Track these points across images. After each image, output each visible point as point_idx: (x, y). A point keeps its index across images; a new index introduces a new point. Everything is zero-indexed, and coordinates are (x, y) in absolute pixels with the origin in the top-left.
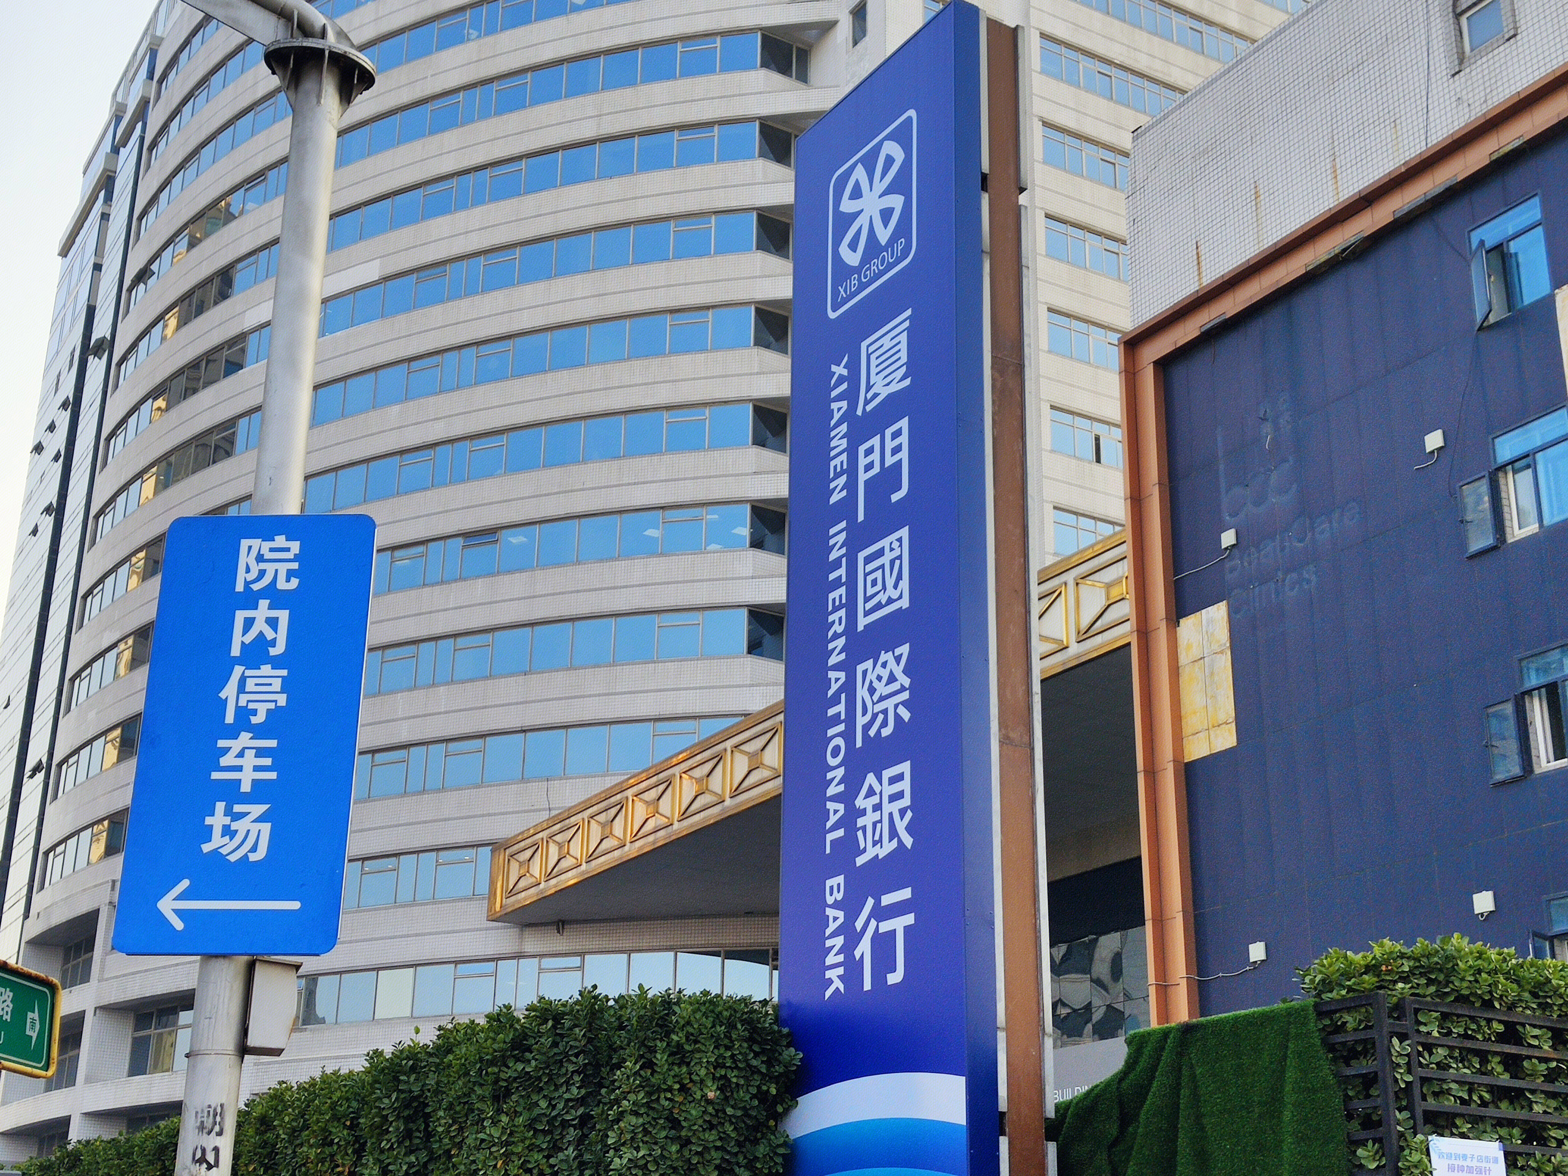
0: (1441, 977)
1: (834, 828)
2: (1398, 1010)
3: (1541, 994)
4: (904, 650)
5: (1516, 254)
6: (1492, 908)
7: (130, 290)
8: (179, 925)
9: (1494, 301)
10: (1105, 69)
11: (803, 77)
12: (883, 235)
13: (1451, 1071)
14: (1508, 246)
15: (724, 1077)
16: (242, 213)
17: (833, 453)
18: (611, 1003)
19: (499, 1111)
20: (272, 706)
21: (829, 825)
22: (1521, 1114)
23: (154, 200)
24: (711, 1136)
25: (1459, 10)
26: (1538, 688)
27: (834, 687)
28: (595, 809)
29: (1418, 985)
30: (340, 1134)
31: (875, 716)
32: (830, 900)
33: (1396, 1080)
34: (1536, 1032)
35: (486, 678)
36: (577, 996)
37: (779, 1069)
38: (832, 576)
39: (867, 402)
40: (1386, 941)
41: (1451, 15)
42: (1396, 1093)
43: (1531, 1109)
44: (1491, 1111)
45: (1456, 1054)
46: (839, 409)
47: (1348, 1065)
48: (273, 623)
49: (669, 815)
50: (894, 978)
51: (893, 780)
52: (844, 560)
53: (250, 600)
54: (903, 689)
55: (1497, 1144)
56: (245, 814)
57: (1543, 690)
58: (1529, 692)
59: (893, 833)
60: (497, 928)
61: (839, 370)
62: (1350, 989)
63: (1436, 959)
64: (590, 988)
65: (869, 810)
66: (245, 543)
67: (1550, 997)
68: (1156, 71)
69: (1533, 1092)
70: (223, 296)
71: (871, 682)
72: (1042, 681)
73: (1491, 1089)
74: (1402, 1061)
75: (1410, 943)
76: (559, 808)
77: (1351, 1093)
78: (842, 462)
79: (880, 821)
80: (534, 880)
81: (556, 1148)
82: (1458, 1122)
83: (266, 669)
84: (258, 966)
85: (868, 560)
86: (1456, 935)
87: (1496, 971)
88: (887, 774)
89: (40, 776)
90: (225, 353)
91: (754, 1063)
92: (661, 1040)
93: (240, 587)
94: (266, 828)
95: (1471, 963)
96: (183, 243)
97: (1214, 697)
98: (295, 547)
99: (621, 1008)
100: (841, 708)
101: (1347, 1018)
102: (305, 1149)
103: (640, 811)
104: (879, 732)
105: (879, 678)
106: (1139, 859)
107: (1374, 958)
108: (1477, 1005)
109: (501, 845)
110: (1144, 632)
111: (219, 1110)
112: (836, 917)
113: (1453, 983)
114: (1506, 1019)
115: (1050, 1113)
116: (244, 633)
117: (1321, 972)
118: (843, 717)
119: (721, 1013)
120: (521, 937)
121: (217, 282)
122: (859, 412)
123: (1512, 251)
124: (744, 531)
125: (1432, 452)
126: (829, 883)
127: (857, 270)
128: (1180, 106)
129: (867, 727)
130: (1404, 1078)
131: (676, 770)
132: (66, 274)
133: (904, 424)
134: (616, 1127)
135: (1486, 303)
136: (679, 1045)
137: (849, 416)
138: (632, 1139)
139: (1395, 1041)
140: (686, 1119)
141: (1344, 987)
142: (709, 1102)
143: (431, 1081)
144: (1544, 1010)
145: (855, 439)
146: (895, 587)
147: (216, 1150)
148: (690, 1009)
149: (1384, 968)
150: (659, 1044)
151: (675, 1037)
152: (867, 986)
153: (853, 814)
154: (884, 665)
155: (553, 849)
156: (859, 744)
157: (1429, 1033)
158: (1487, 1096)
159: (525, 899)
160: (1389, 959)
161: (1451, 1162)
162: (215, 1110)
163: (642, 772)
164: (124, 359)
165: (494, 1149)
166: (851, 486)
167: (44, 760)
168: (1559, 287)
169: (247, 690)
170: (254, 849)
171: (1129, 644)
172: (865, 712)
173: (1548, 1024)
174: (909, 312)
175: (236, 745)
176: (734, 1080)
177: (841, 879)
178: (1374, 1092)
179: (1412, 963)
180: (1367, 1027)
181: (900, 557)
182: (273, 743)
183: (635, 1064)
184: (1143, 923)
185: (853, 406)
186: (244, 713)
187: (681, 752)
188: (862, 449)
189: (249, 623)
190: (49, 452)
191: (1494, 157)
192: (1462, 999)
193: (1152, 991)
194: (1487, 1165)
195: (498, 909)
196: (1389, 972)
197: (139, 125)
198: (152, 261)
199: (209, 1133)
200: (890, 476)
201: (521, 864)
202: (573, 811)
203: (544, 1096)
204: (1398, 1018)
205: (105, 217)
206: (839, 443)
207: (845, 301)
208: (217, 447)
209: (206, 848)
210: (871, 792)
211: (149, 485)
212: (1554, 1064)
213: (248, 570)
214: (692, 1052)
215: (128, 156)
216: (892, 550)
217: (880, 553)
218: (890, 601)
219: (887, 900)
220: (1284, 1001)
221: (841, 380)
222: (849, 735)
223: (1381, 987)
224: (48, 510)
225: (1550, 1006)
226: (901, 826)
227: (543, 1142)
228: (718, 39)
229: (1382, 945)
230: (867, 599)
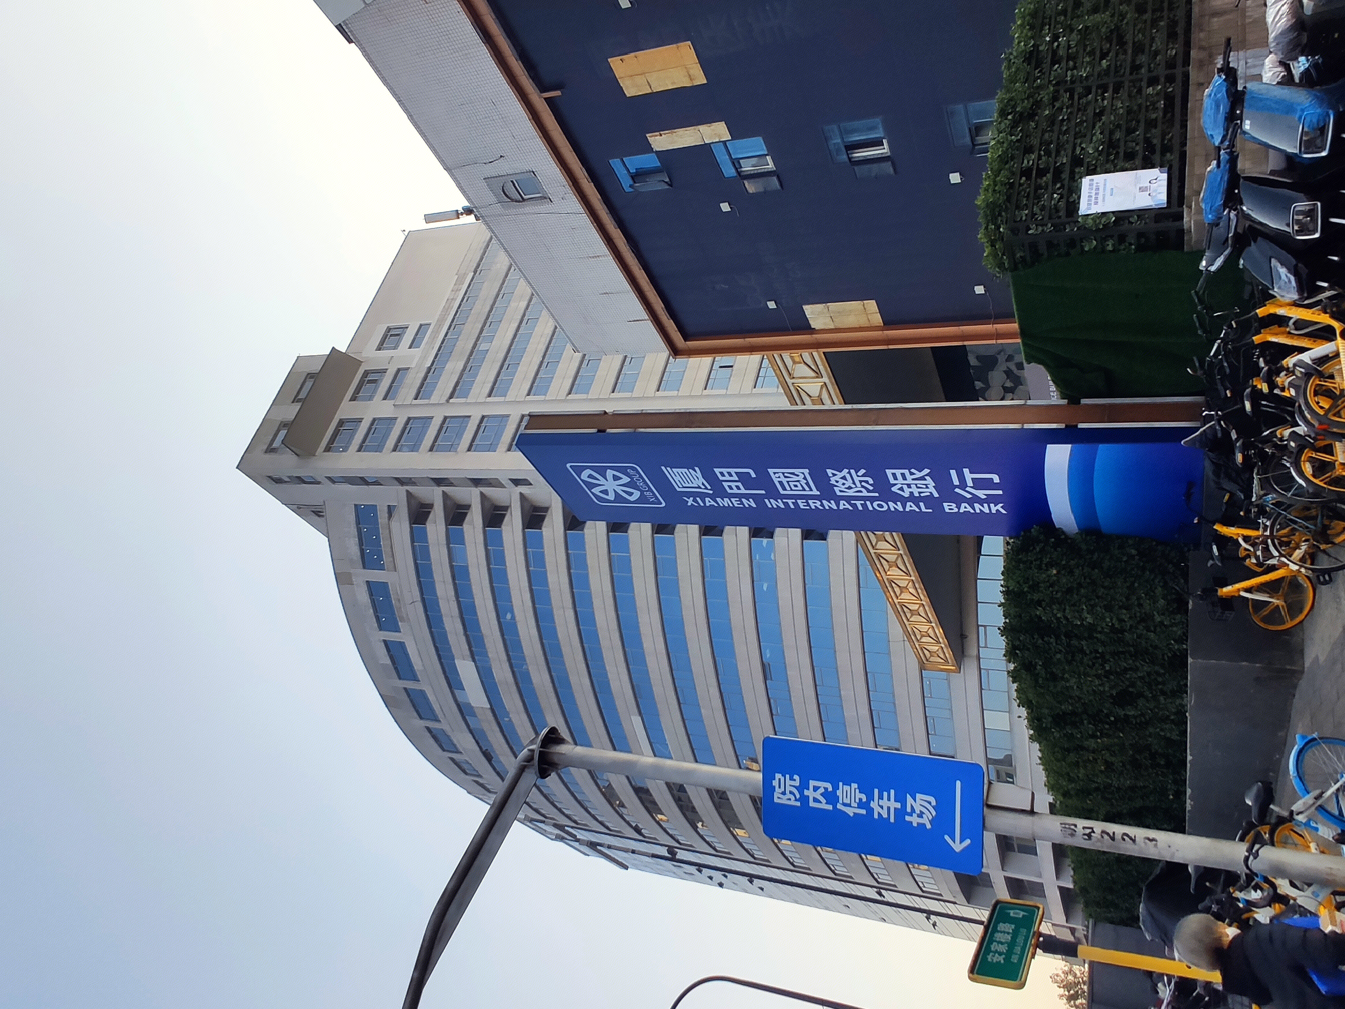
0: (997, 209)
1: (919, 508)
2: (1015, 231)
3: (1006, 159)
4: (830, 472)
5: (636, 169)
6: (958, 174)
7: (644, 837)
8: (968, 842)
9: (659, 179)
10: (545, 364)
11: (546, 509)
12: (626, 479)
13: (1045, 204)
14: (633, 173)
15: (1046, 565)
16: (608, 781)
17: (731, 505)
18: (1007, 621)
19: (1062, 678)
20: (857, 791)
21: (918, 510)
22: (1067, 169)
23: (602, 823)
24: (1077, 572)
25: (521, 199)
26: (848, 154)
27: (848, 506)
28: (904, 618)
29: (1001, 221)
30: (1072, 757)
31: (863, 487)
32: (956, 510)
33: (1050, 231)
34: (1026, 161)
35: (837, 671)
36: (1003, 638)
37: (1042, 537)
38: (792, 507)
39: (706, 488)
40: (979, 236)
41: (523, 203)
42: (1056, 232)
43: (1065, 163)
44: (1066, 182)
45: (1036, 201)
46: (709, 502)
47: (1042, 255)
48: (816, 789)
49: (907, 582)
50: (996, 479)
51: (895, 478)
52: (784, 501)
53: (804, 799)
54: (849, 473)
55: (1083, 180)
56: (912, 806)
57: (849, 152)
58: (850, 159)
59: (922, 478)
60: (964, 665)
61: (690, 501)
62: (1003, 254)
63: (988, 212)
64: (999, 631)
65: (910, 490)
66: (776, 800)
67: (1008, 155)
68: (546, 341)
69: (1056, 163)
70: (647, 791)
71: (846, 488)
72: (845, 404)
73: (1054, 183)
74: (1040, 229)
75: (980, 225)
76: (904, 637)
77: (1056, 253)
78: (736, 501)
79: (916, 485)
80: (940, 650)
81: (1082, 651)
82: (1072, 200)
83: (839, 793)
84: (990, 803)
85: (785, 489)
86: (976, 203)
87: (995, 181)
88: (892, 481)
89: (883, 892)
90: (675, 792)
91: (1038, 549)
92: (1027, 596)
93: (798, 804)
94: (918, 796)
95: (990, 195)
96: (622, 810)
97: (850, 311)
98: (778, 776)
99: (1010, 615)
100: (859, 503)
101: (1018, 255)
102: (1080, 775)
103: (905, 596)
104: (870, 485)
105: (844, 484)
106: (931, 348)
107: (987, 242)
108: (1012, 191)
109: (921, 665)
110: (817, 345)
111: (1064, 826)
112: (965, 507)
113: (1000, 204)
114: (1019, 176)
115: (1065, 402)
116: (821, 802)
117: (995, 268)
118: (863, 502)
119: (1013, 566)
120: (970, 656)
121: (640, 795)
122: (711, 492)
123: (635, 171)
124: (765, 541)
125: (731, 208)
126: (947, 510)
127: (642, 492)
128: (563, 330)
129: (869, 491)
130: (1049, 228)
131: (885, 578)
132: (637, 867)
133: (717, 471)
134: (1070, 620)
135: (660, 183)
136: (1030, 587)
137: (713, 497)
138: (1078, 612)
139: (1030, 232)
140: (1067, 585)
141: (1002, 257)
142: (1058, 572)
143: (1046, 711)
144: (1014, 158)
145: (724, 495)
146: (798, 476)
147: (1084, 828)
148: (1011, 581)
149: (993, 238)
150: (1028, 597)
151: (1026, 589)
152: (1000, 492)
153: (912, 498)
154: (837, 482)
155: (924, 640)
156: (877, 495)
157: (1026, 215)
158: (1058, 185)
159: (949, 654)
160: (987, 235)
161: (1093, 204)
162: (1063, 828)
163: (886, 595)
164: (678, 842)
165: (1082, 681)
166: (747, 497)
167: (876, 890)
168: (652, 149)
169: (849, 802)
170: (930, 803)
171: (824, 353)
172: (861, 492)
173: (1022, 156)
174: (663, 468)
175: (877, 810)
176: (1048, 560)
177: (945, 504)
178: (1055, 242)
179: (990, 224)
180: (1023, 246)
181: (783, 473)
182: (876, 791)
183: (1038, 610)
184: (965, 346)
185: (708, 495)
186: (861, 805)
187: (876, 576)
188: (729, 491)
189: (816, 800)
190: (723, 880)
191: (590, 180)
192: (1008, 199)
193: (1000, 341)
194: (1095, 185)
195: (954, 668)
196: (995, 235)
197: (566, 828)
198: (631, 826)
199: (1075, 831)
200: (743, 478)
201: (931, 656)
202: (905, 629)
203: (1054, 655)
204: (1019, 231)
205: (609, 847)
206: (726, 502)
207: (657, 498)
208: (721, 798)
209: (929, 826)
210: (901, 489)
211: (739, 832)
212: (1042, 153)
213: (790, 799)
214: (1033, 581)
215: (580, 835)
216: (779, 477)
217: (780, 482)
218: (805, 478)
219: (956, 482)
220: (1009, 286)
221: (695, 501)
222: (872, 499)
223: (1003, 240)
224: (751, 882)
225: (1012, 155)
226: (919, 474)
227: (1079, 657)
228: (528, 550)
229: (981, 238)
230: (804, 490)
